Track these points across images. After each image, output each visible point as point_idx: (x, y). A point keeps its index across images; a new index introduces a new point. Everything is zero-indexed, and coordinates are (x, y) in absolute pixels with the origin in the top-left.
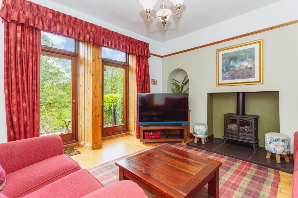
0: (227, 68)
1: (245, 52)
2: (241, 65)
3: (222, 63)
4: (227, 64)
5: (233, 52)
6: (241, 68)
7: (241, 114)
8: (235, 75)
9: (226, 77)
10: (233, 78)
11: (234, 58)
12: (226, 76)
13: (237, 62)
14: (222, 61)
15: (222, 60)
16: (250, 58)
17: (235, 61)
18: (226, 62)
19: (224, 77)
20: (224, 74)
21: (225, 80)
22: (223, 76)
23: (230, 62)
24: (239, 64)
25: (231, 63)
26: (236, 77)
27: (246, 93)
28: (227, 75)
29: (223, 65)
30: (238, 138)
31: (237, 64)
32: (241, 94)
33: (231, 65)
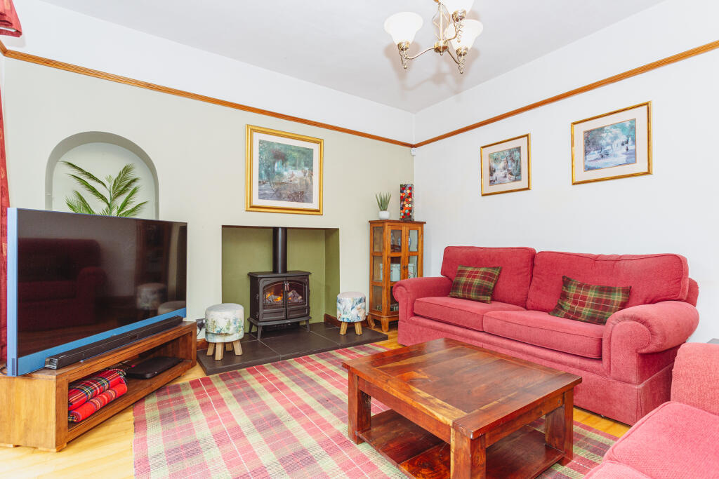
0: (268, 174)
1: (299, 151)
2: (293, 175)
3: (260, 161)
4: (269, 167)
5: (279, 144)
6: (292, 179)
7: (280, 271)
8: (282, 192)
9: (265, 194)
10: (280, 198)
11: (280, 156)
12: (267, 192)
13: (286, 166)
14: (258, 155)
15: (260, 153)
16: (306, 165)
17: (283, 164)
18: (266, 160)
19: (262, 192)
20: (263, 186)
21: (263, 198)
22: (260, 190)
23: (274, 163)
24: (290, 171)
25: (276, 165)
26: (284, 196)
27: (288, 230)
28: (268, 189)
29: (260, 165)
30: (286, 319)
31: (286, 170)
32: (280, 230)
33: (276, 170)
